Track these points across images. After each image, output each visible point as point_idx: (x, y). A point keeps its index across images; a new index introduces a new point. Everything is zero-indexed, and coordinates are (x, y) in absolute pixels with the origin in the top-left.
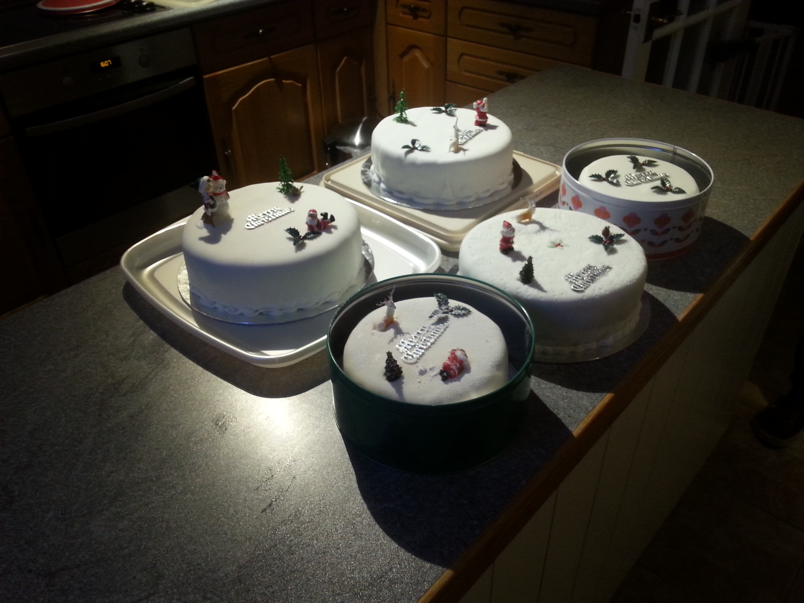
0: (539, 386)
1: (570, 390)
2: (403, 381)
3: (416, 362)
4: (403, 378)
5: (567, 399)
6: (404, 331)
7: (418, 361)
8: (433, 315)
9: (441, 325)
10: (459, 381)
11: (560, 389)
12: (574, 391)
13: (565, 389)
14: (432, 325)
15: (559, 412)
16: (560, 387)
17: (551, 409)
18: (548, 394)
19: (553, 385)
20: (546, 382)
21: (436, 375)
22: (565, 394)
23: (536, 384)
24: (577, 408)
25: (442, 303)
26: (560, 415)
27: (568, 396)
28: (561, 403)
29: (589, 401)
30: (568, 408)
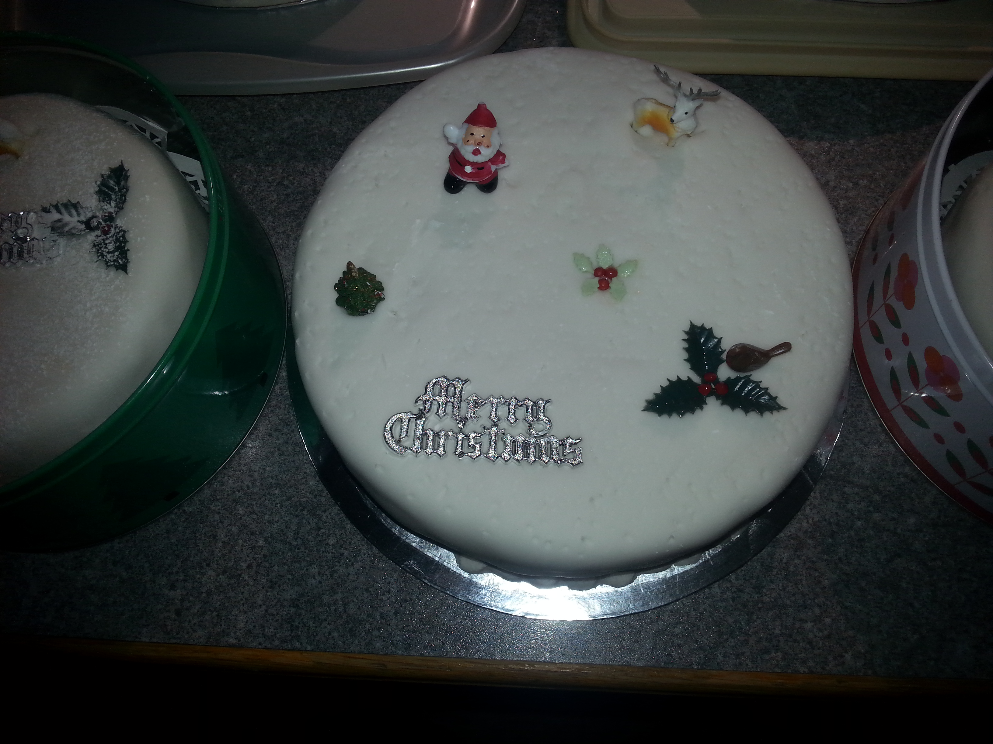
22: (244, 565)
23: (238, 494)
24: (215, 614)
25: (113, 197)
26: (172, 594)
27: (240, 575)
28: (211, 573)
29: (251, 627)
30: (204, 595)
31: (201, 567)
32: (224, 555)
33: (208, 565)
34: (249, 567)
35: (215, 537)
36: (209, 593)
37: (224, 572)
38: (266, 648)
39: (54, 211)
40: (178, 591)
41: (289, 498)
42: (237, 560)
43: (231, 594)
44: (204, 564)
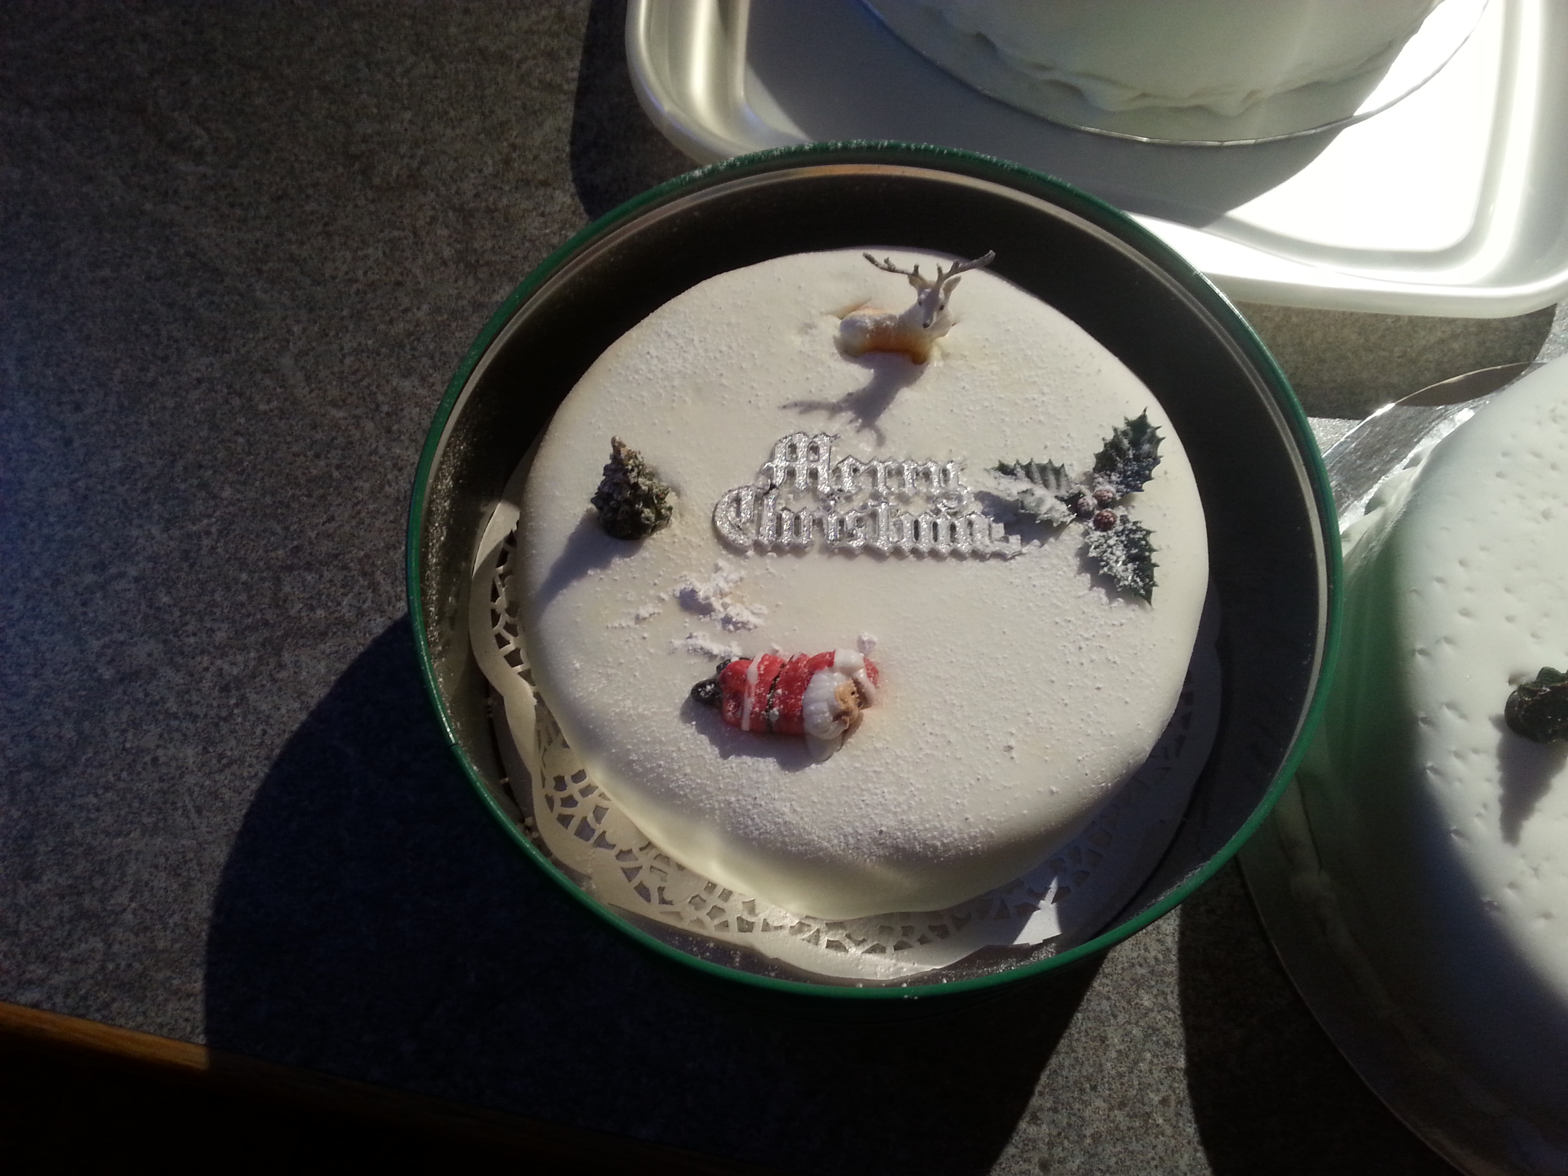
0: (1138, 982)
1: (1187, 1112)
2: (618, 563)
3: (736, 550)
4: (627, 553)
5: (1132, 1116)
6: (885, 421)
7: (750, 553)
8: (1021, 473)
9: (999, 529)
10: (725, 755)
11: (1170, 1069)
12: (1191, 1130)
13: (1181, 1087)
14: (981, 496)
15: (1046, 1116)
16: (1182, 1063)
17: (1044, 1078)
18: (1115, 1039)
19: (1176, 1034)
20: (1173, 1001)
21: (710, 656)
25: (1120, 466)
26: (1032, 1130)
28: (1099, 1103)
39: (1022, 475)
40: (1044, 1126)
42: (1143, 1088)
43: (1135, 1146)
44: (1087, 1086)
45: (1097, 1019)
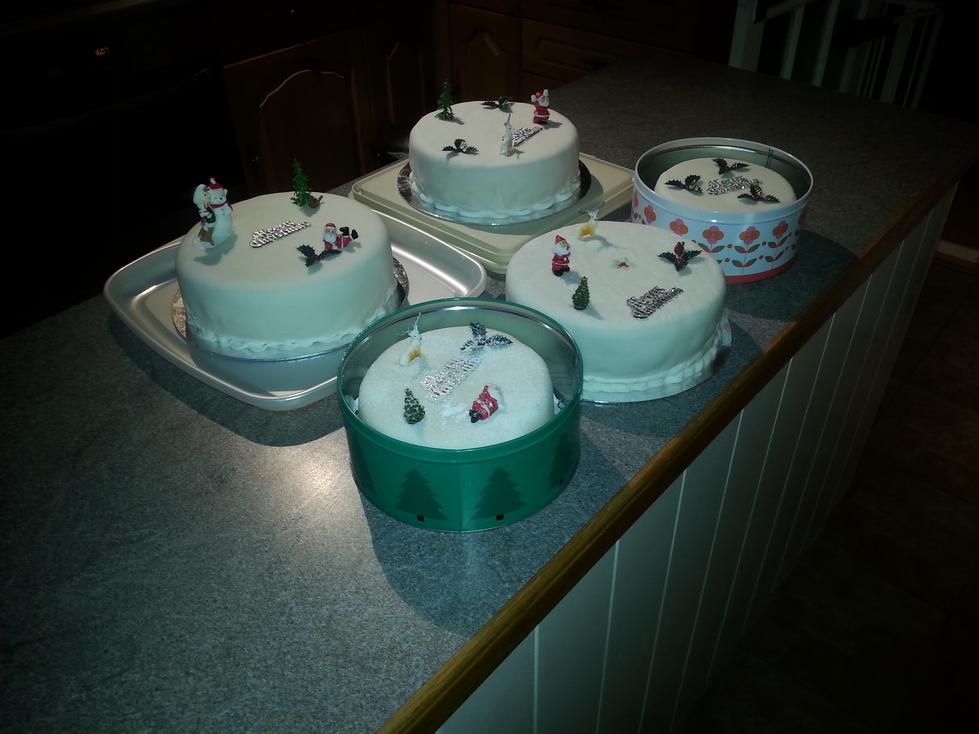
1: (630, 434)
2: (426, 423)
4: (426, 419)
11: (618, 433)
12: (635, 436)
13: (623, 433)
17: (605, 456)
19: (610, 429)
20: (602, 425)
22: (623, 438)
23: (591, 428)
24: (637, 455)
25: (478, 333)
26: (616, 463)
27: (626, 441)
28: (618, 449)
29: (651, 447)
30: (626, 454)
31: (613, 450)
32: (614, 442)
33: (614, 448)
34: (625, 437)
35: (603, 441)
36: (626, 453)
37: (621, 445)
38: (664, 447)
39: (466, 347)
41: (606, 415)
42: (619, 439)
43: (632, 447)
44: (612, 449)
45: (597, 440)
